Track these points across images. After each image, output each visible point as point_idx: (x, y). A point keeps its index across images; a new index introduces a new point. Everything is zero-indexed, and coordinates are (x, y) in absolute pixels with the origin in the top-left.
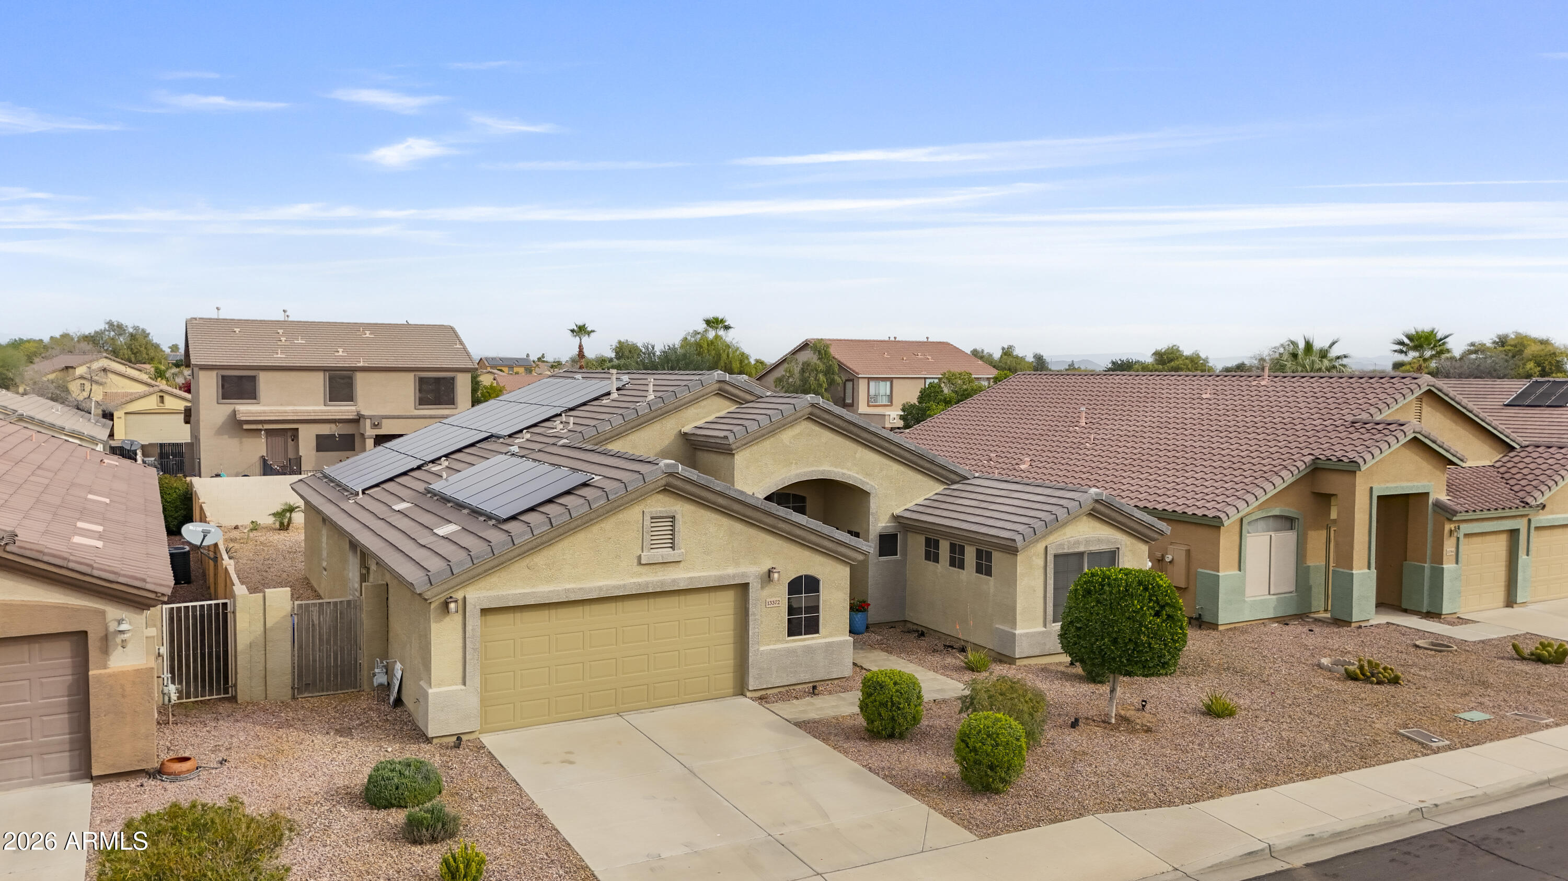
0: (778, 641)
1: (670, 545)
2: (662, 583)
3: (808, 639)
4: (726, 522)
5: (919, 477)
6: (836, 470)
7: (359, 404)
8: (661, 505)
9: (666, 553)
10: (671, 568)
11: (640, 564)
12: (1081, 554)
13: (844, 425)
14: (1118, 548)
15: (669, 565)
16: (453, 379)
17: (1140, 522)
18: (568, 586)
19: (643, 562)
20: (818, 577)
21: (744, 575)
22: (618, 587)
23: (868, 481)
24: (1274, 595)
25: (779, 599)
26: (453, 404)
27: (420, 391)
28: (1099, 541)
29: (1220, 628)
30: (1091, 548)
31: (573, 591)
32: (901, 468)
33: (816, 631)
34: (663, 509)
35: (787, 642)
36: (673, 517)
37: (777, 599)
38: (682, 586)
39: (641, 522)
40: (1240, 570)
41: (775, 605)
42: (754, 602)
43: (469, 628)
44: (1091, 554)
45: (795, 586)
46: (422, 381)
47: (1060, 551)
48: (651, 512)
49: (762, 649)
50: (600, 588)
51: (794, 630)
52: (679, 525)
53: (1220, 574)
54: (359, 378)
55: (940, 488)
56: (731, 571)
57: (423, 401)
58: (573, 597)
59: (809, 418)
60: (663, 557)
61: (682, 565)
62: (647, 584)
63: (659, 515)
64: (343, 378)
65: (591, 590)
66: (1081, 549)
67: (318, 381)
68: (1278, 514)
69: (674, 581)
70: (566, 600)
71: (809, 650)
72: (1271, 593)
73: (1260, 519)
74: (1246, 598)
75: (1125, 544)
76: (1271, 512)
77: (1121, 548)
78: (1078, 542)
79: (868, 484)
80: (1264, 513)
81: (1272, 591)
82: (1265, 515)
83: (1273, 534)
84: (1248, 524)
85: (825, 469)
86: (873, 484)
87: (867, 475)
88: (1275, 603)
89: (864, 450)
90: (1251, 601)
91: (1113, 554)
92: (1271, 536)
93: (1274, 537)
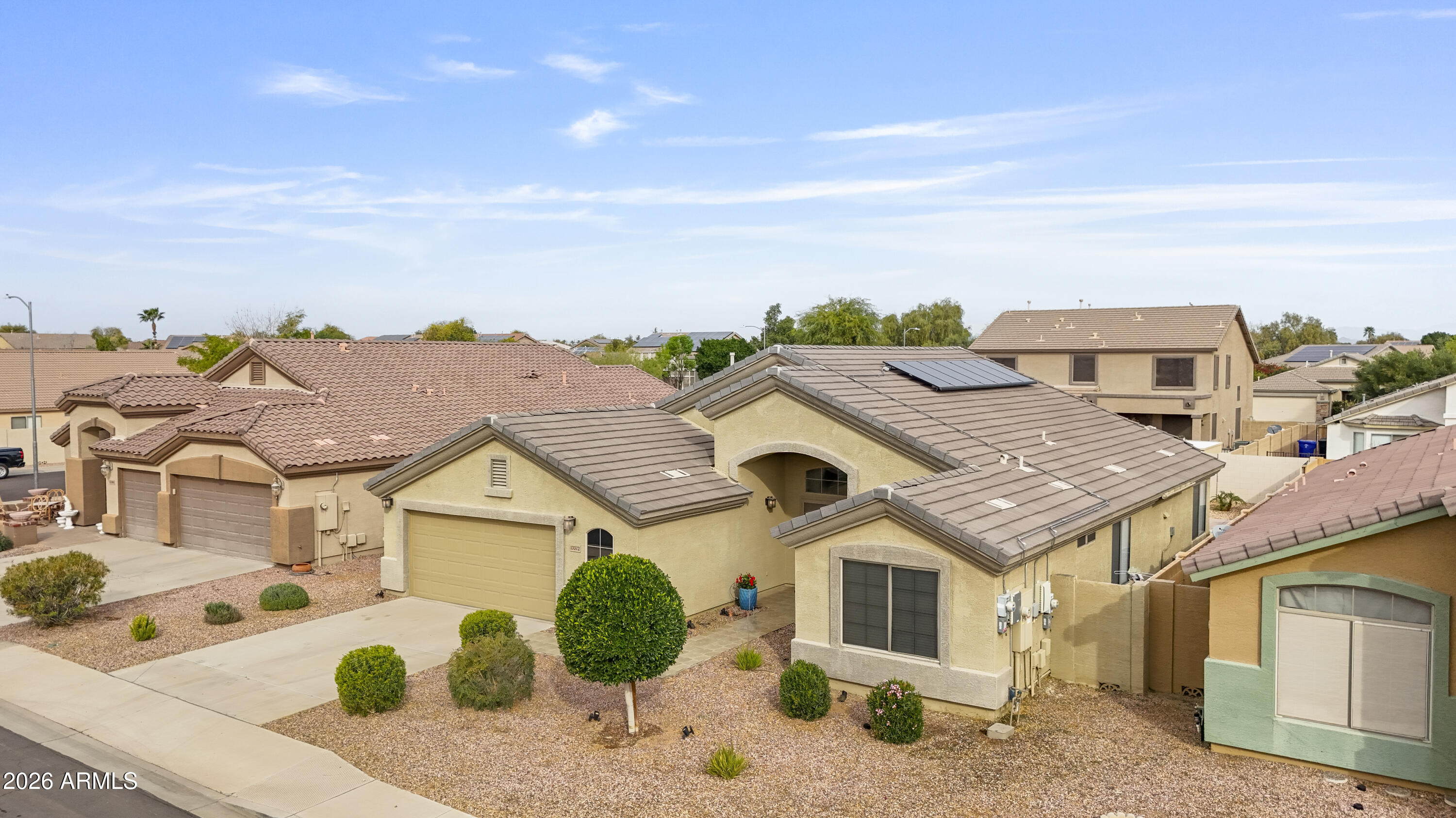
1: (504, 484)
2: (499, 513)
6: (809, 445)
7: (1100, 383)
8: (498, 450)
9: (499, 490)
10: (504, 502)
11: (485, 496)
12: (885, 567)
13: (809, 399)
14: (939, 570)
15: (503, 499)
16: (1192, 360)
19: (486, 494)
20: (610, 533)
21: (550, 518)
22: (472, 510)
23: (844, 460)
24: (1358, 730)
25: (580, 546)
26: (1192, 385)
27: (1158, 371)
29: (1214, 748)
34: (500, 454)
36: (505, 462)
37: (578, 545)
38: (512, 519)
39: (485, 463)
40: (1259, 663)
41: (576, 550)
45: (593, 537)
46: (1160, 362)
47: (851, 557)
48: (492, 456)
50: (461, 509)
52: (508, 469)
53: (1207, 660)
54: (1101, 360)
56: (543, 513)
57: (1160, 382)
59: (777, 390)
60: (499, 493)
61: (512, 501)
63: (498, 458)
64: (1087, 359)
65: (458, 508)
67: (1065, 363)
68: (1370, 586)
69: (505, 513)
72: (1353, 725)
73: (1311, 586)
74: (1279, 719)
75: (952, 567)
76: (1342, 577)
77: (944, 571)
78: (871, 550)
79: (844, 463)
80: (1319, 575)
81: (1357, 722)
82: (1323, 580)
83: (1358, 622)
84: (1282, 589)
85: (797, 443)
86: (851, 464)
87: (845, 453)
88: (1362, 746)
89: (841, 427)
90: (1290, 724)
91: (933, 576)
92: (1351, 623)
93: (1362, 627)
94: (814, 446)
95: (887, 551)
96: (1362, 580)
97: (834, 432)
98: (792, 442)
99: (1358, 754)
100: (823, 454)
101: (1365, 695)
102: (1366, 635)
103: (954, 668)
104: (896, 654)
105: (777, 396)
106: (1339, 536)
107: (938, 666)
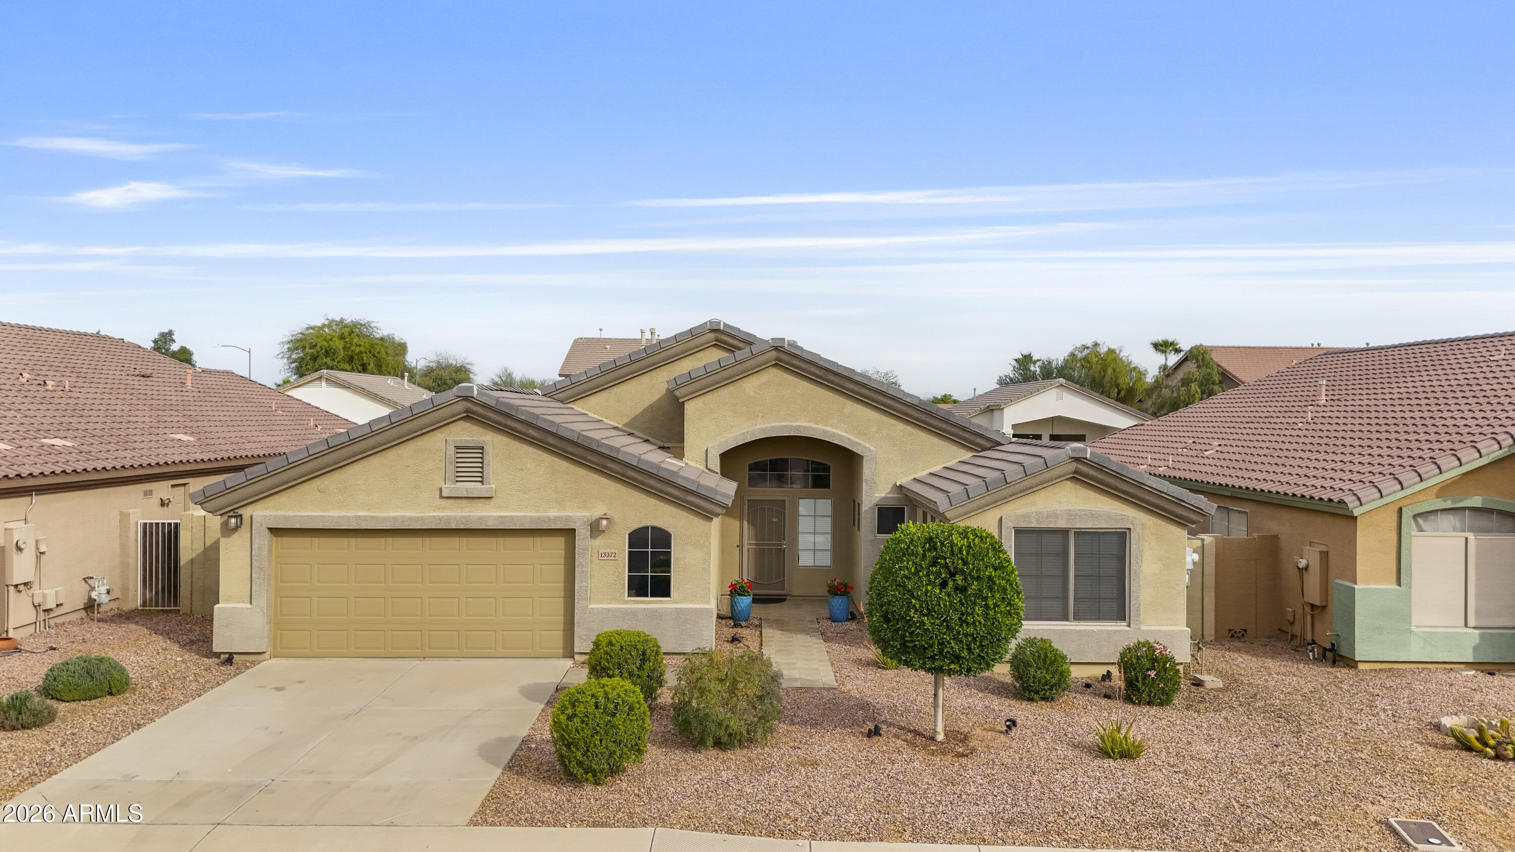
0: (613, 600)
1: (480, 479)
2: (468, 519)
3: (655, 602)
4: (547, 458)
5: (936, 440)
6: (815, 426)
8: (467, 433)
9: (474, 488)
10: (480, 504)
11: (442, 497)
12: (1065, 532)
13: (821, 373)
14: (1130, 529)
15: (476, 500)
17: (1158, 494)
18: (361, 514)
19: (444, 494)
20: (669, 530)
21: (567, 519)
22: (417, 519)
23: (859, 441)
24: (1475, 628)
25: (616, 551)
28: (1093, 515)
29: (1361, 666)
30: (1078, 525)
31: (365, 518)
32: (909, 429)
33: (667, 594)
34: (469, 439)
35: (627, 602)
36: (482, 448)
37: (613, 551)
38: (492, 525)
39: (444, 451)
40: (1399, 584)
41: (609, 558)
42: (581, 551)
43: (255, 546)
44: (1079, 533)
45: (637, 538)
47: (1023, 525)
48: (454, 441)
49: (591, 606)
50: (395, 519)
51: (638, 588)
52: (489, 457)
53: (1356, 587)
55: (967, 455)
56: (553, 513)
58: (364, 526)
59: (776, 364)
60: (467, 491)
61: (493, 501)
62: (449, 519)
63: (464, 445)
65: (385, 519)
66: (1062, 524)
68: (1480, 506)
69: (481, 518)
70: (357, 528)
71: (654, 615)
72: (1469, 624)
73: (1436, 511)
74: (1413, 628)
75: (1143, 525)
76: (1461, 501)
77: (1135, 529)
78: (1055, 515)
79: (859, 444)
80: (1445, 501)
81: (1472, 622)
82: (1449, 504)
83: (1471, 536)
84: (1415, 517)
85: (800, 424)
86: (867, 445)
87: (860, 434)
88: (1477, 641)
89: (855, 405)
90: (1424, 632)
91: (1121, 537)
92: (1467, 539)
93: (1474, 541)
94: (821, 427)
95: (1071, 515)
96: (1476, 501)
97: (847, 411)
98: (794, 424)
99: (1476, 648)
100: (834, 435)
101: (1478, 597)
102: (1478, 547)
103: (1144, 628)
104: (1077, 623)
105: (774, 373)
106: (1469, 464)
107: (1127, 628)
